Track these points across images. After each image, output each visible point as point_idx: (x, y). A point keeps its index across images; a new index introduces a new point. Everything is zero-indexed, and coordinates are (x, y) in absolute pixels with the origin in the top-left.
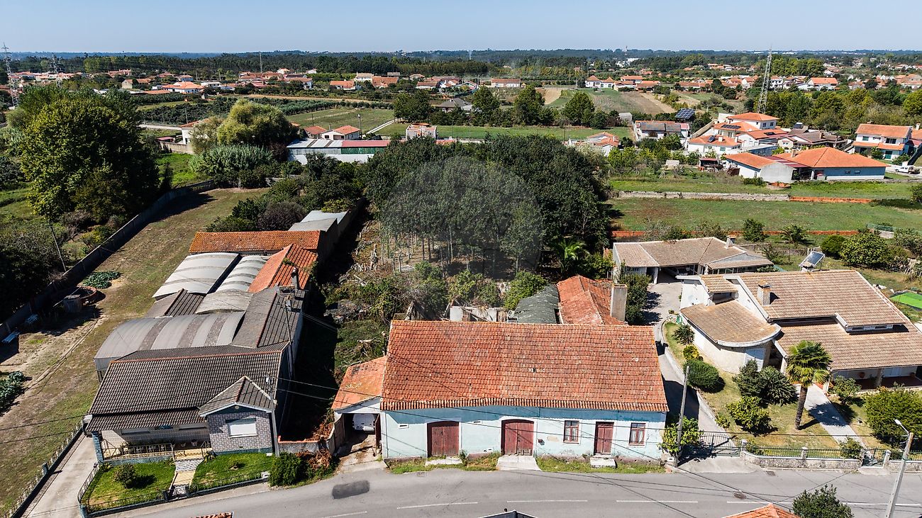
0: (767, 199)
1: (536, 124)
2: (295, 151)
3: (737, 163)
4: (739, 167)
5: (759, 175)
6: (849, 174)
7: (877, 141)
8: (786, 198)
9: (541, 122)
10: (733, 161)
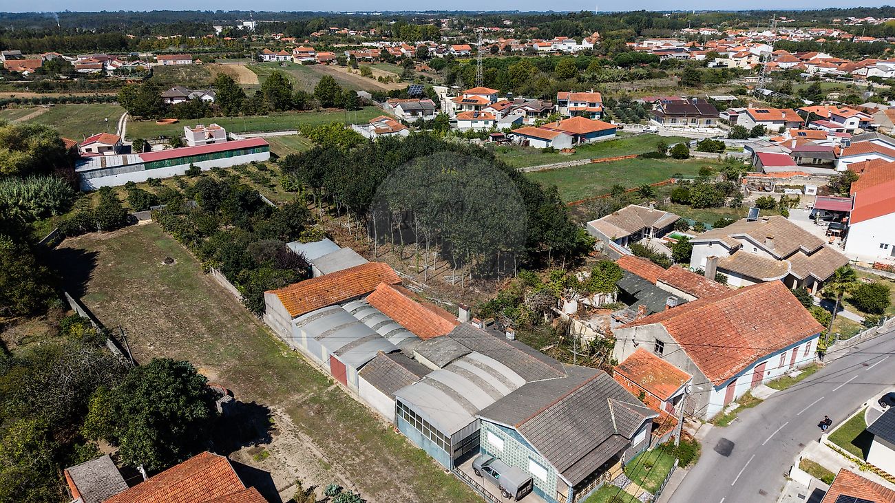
0: (579, 164)
1: (290, 109)
2: (87, 175)
3: (526, 136)
4: (528, 139)
5: (550, 144)
6: (598, 135)
7: (583, 106)
8: (590, 162)
9: (295, 107)
10: (521, 135)
